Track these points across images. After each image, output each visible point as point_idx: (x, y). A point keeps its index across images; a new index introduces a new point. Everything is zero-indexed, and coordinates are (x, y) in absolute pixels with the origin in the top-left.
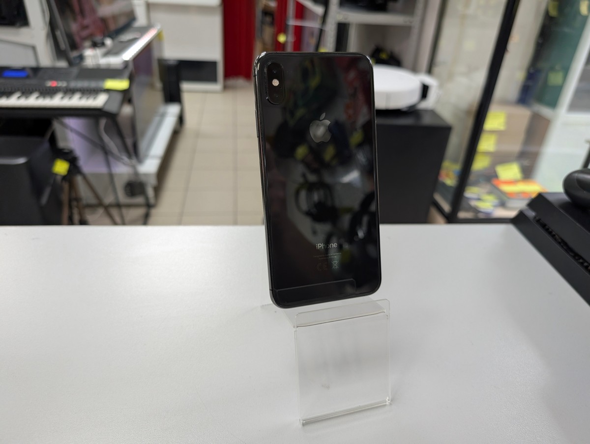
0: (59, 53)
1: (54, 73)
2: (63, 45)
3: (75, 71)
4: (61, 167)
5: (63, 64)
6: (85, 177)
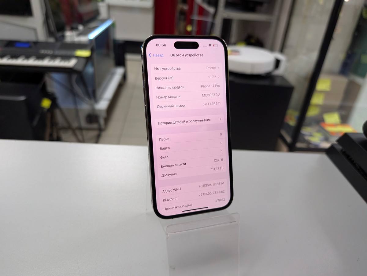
0: (50, 33)
1: (46, 45)
2: (53, 28)
3: (59, 44)
4: (46, 103)
5: (52, 40)
6: (61, 111)
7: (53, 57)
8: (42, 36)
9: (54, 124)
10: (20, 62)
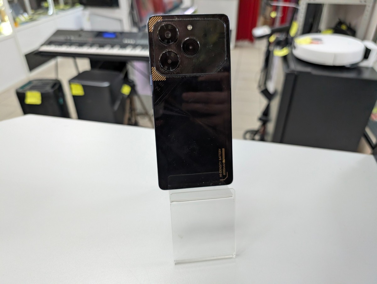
0: (134, 23)
1: (130, 35)
2: (137, 19)
3: (141, 34)
4: (126, 90)
5: (135, 30)
6: (139, 97)
7: (135, 46)
8: (127, 26)
9: (132, 109)
10: (107, 51)
